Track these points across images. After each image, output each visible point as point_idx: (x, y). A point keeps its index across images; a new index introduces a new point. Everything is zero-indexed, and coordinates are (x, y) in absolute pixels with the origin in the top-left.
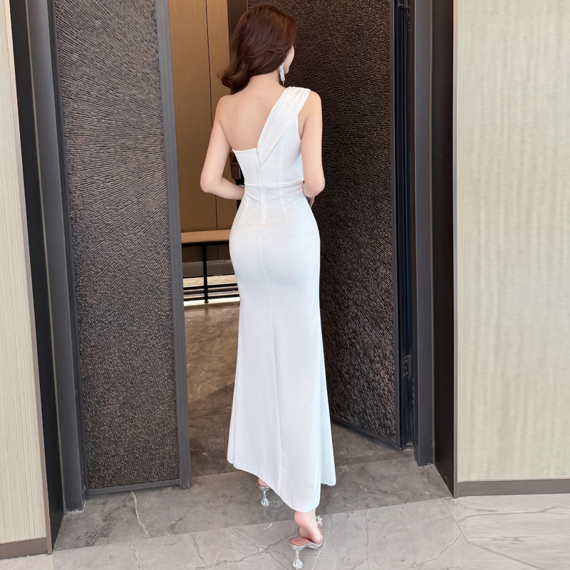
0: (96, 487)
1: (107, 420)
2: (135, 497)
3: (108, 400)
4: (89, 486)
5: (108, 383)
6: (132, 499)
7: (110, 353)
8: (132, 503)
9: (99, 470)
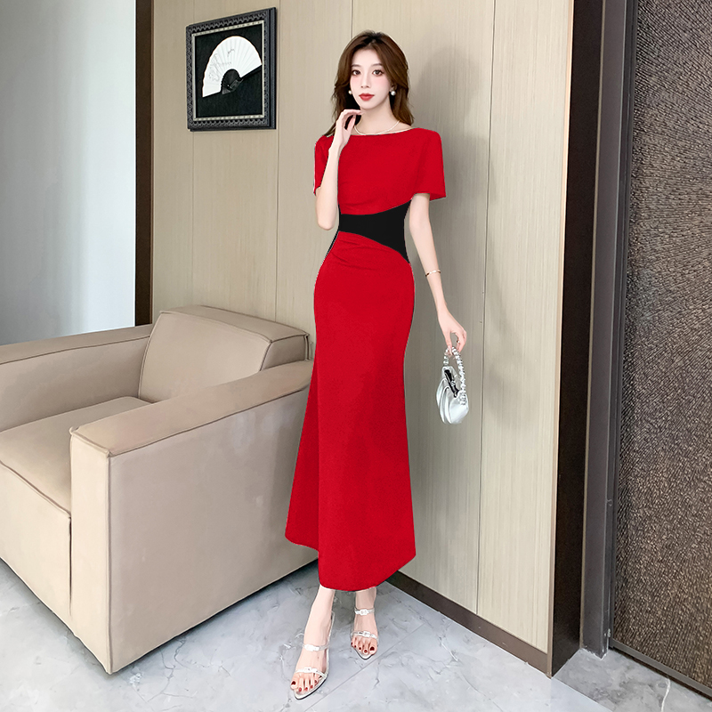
0: (622, 640)
1: (645, 558)
2: (669, 686)
3: (648, 532)
4: (614, 635)
5: (650, 508)
6: (665, 686)
7: (656, 470)
8: (663, 689)
9: (629, 619)
